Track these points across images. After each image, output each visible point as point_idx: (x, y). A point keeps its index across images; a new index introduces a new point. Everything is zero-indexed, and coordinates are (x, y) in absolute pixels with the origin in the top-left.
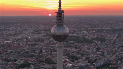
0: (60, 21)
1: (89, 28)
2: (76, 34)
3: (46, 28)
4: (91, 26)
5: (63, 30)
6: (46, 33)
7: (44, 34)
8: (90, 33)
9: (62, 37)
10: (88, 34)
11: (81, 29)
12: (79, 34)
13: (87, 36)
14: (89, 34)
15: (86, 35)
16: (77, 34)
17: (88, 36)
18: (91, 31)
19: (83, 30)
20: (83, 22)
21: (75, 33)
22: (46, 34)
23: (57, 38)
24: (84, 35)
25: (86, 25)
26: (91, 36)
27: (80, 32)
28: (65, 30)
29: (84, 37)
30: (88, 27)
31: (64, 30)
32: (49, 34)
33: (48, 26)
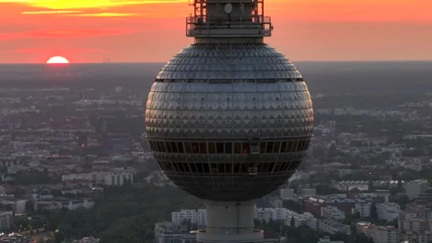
0: (229, 8)
1: (394, 162)
2: (289, 205)
3: (25, 161)
4: (409, 143)
5: (263, 87)
6: (21, 203)
7: (9, 208)
8: (404, 203)
9: (255, 151)
10: (390, 210)
11: (327, 167)
12: (315, 210)
13: (384, 222)
14: (395, 207)
15: (374, 217)
16: (298, 207)
17: (395, 223)
18: (408, 179)
19: (342, 172)
20: (339, 112)
21: (277, 202)
22: (29, 206)
23: (202, 168)
24: (358, 217)
25: (359, 137)
26: (416, 226)
27: (320, 191)
28: (283, 85)
29: (354, 229)
30: (387, 155)
31: (271, 87)
32: (53, 207)
33: (41, 147)
